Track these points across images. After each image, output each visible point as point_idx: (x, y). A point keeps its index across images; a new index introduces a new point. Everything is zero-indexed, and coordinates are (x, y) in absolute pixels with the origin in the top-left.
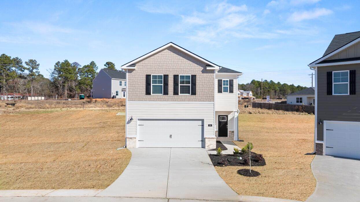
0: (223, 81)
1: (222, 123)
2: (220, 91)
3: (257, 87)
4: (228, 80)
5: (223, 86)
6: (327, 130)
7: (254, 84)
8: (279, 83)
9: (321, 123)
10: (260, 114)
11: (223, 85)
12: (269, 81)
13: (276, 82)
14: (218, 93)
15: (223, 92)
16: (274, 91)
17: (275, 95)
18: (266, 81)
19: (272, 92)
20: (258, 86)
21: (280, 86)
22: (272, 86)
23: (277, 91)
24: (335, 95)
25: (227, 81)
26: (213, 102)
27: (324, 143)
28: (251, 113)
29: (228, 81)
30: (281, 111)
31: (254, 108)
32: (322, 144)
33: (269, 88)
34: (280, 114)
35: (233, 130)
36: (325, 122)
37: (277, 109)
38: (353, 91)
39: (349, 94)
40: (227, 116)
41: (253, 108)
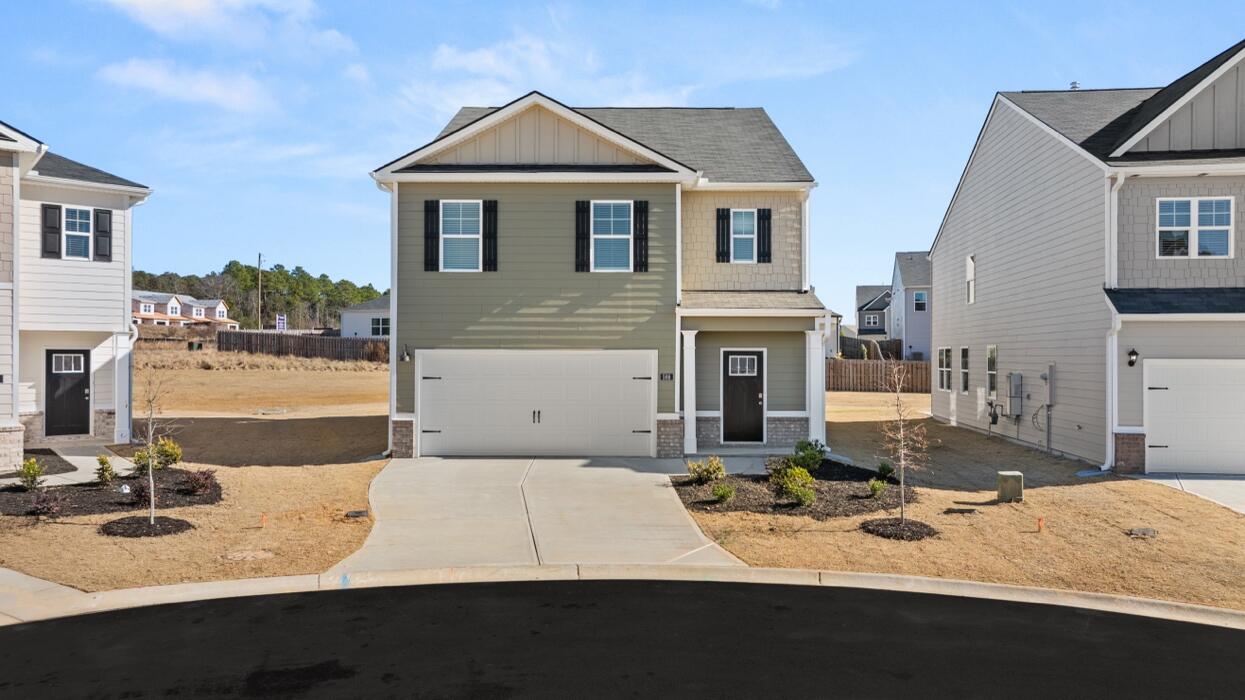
0: (68, 211)
1: (62, 381)
2: (50, 250)
3: (247, 290)
4: (91, 209)
5: (64, 233)
6: (424, 378)
7: (235, 276)
8: (324, 277)
9: (407, 359)
10: (243, 368)
11: (67, 229)
12: (290, 268)
13: (316, 275)
14: (43, 256)
15: (68, 254)
16: (307, 304)
17: (313, 318)
18: (279, 267)
19: (302, 307)
20: (249, 283)
21: (328, 289)
22: (301, 288)
23: (318, 305)
24: (447, 270)
25: (85, 214)
26: (9, 285)
27: (416, 419)
28: (208, 367)
29: (88, 213)
30: (318, 362)
31: (224, 353)
32: (410, 423)
33: (289, 294)
34: (314, 369)
35: (112, 408)
36: (420, 355)
37: (307, 356)
38: (490, 263)
39: (481, 269)
40: (87, 354)
41: (220, 353)
